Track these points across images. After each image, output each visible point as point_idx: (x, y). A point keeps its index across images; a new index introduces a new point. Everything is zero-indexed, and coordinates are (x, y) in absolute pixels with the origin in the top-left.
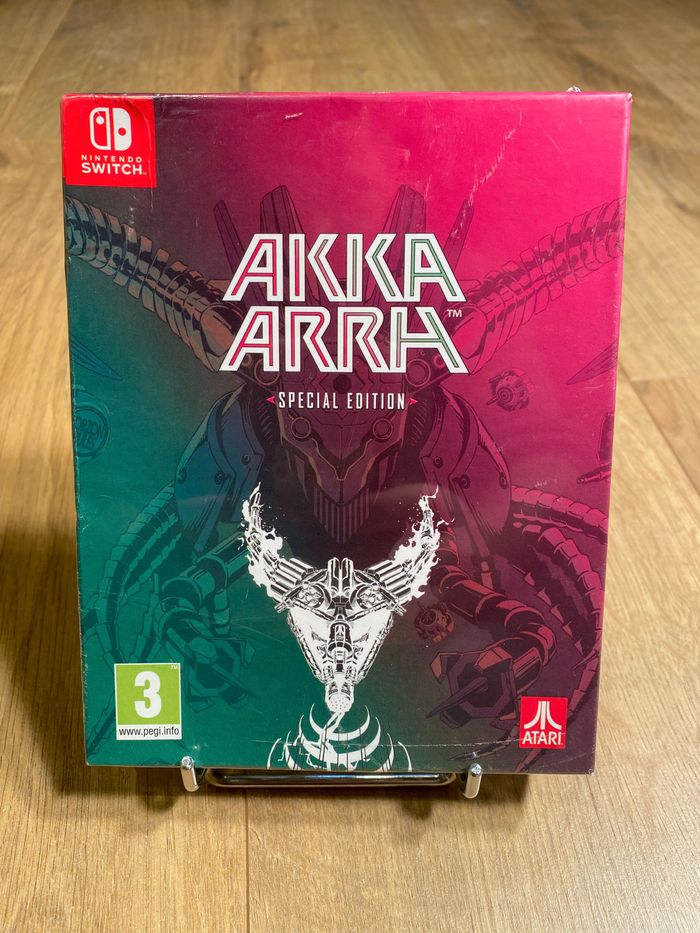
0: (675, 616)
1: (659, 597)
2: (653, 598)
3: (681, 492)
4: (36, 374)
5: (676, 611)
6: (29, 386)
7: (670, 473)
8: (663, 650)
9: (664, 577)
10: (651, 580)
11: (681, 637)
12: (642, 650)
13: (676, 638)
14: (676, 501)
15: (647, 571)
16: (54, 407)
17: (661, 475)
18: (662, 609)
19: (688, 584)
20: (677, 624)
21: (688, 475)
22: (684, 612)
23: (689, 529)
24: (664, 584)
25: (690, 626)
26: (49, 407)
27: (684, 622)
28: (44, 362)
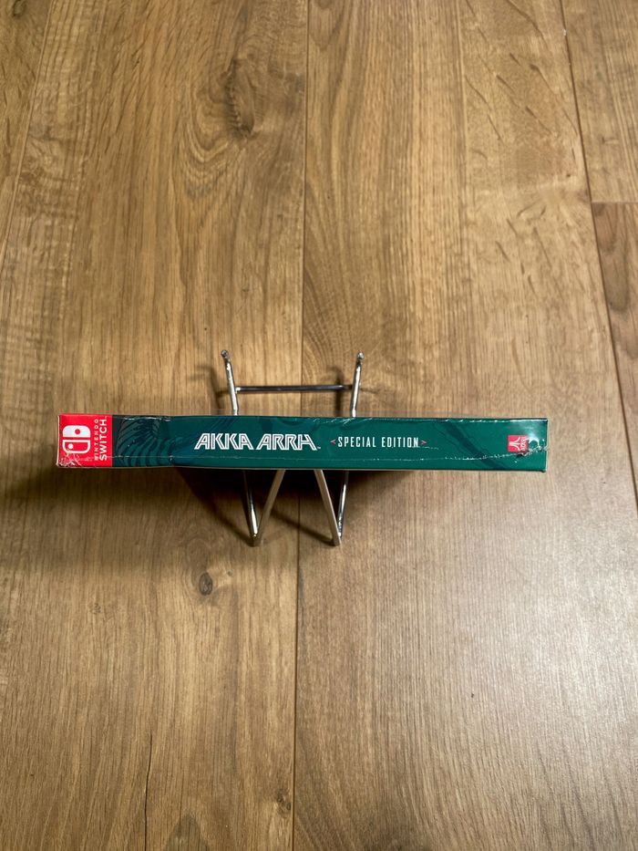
0: (559, 386)
1: (554, 372)
2: (550, 372)
3: (595, 301)
4: (158, 150)
5: (562, 382)
7: (593, 285)
8: (545, 405)
9: (562, 360)
10: (553, 361)
11: (559, 398)
12: (533, 402)
13: (555, 399)
14: (589, 307)
15: (553, 356)
16: (174, 182)
17: (585, 286)
18: (553, 381)
19: (575, 366)
20: (559, 390)
21: (604, 288)
22: (566, 383)
23: (590, 328)
24: (560, 364)
25: (567, 392)
26: (170, 181)
27: (564, 390)
28: (162, 140)
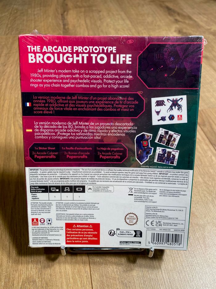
0: (208, 182)
1: (203, 177)
2: (201, 177)
3: (207, 145)
4: (7, 114)
5: (208, 180)
6: (5, 119)
7: (203, 139)
8: (205, 192)
9: (204, 171)
10: (200, 172)
11: (210, 188)
12: (199, 192)
13: (208, 188)
14: (205, 147)
15: (199, 170)
17: (201, 140)
18: (204, 180)
19: (211, 172)
20: (208, 184)
21: (209, 140)
22: (210, 180)
23: (210, 156)
24: (204, 173)
25: (212, 184)
27: (210, 184)
28: (9, 111)
